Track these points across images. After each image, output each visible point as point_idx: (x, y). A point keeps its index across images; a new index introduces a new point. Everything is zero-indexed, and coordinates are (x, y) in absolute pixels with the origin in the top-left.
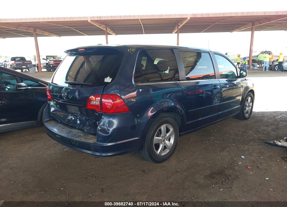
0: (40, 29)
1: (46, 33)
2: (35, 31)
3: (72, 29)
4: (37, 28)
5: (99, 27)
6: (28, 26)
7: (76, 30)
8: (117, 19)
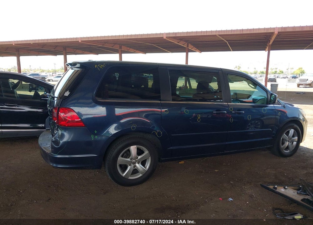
0: (126, 46)
1: (131, 50)
2: (121, 48)
3: (155, 46)
4: (122, 45)
5: (178, 43)
6: (113, 44)
7: (159, 47)
8: (193, 35)
